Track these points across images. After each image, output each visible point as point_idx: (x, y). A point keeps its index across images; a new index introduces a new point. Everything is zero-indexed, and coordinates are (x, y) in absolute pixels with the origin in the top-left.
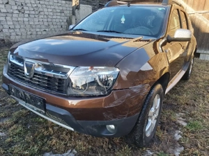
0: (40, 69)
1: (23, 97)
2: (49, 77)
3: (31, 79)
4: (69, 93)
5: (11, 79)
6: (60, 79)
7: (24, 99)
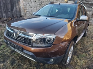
0: (21, 34)
1: (13, 46)
2: (25, 38)
3: (17, 38)
4: (33, 45)
5: (8, 38)
6: (29, 39)
7: (14, 47)
